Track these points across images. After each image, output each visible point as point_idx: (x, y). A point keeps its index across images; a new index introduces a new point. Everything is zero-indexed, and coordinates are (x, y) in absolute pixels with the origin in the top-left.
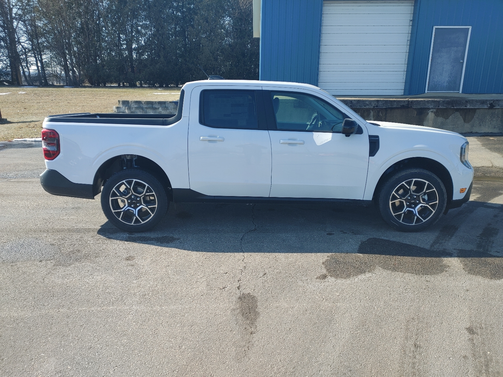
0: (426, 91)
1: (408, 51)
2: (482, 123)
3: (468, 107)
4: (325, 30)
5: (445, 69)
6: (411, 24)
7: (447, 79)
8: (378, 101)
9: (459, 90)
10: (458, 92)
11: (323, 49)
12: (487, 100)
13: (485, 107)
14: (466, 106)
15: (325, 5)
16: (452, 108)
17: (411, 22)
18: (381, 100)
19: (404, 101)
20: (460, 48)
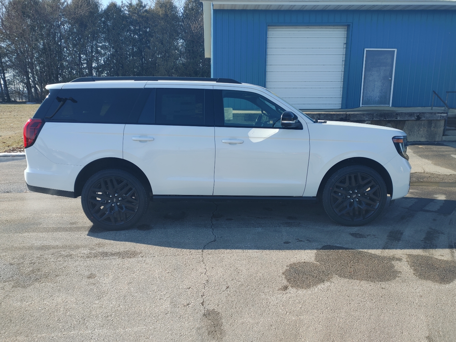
0: (361, 105)
1: (343, 70)
2: (412, 133)
3: (399, 119)
4: (270, 51)
5: (376, 86)
6: (345, 46)
7: (378, 94)
8: (319, 114)
9: (389, 104)
10: (389, 105)
11: (269, 68)
12: (414, 113)
13: (413, 119)
14: (396, 118)
15: (269, 30)
16: (385, 120)
17: (345, 45)
18: (322, 114)
19: (343, 115)
20: (388, 68)
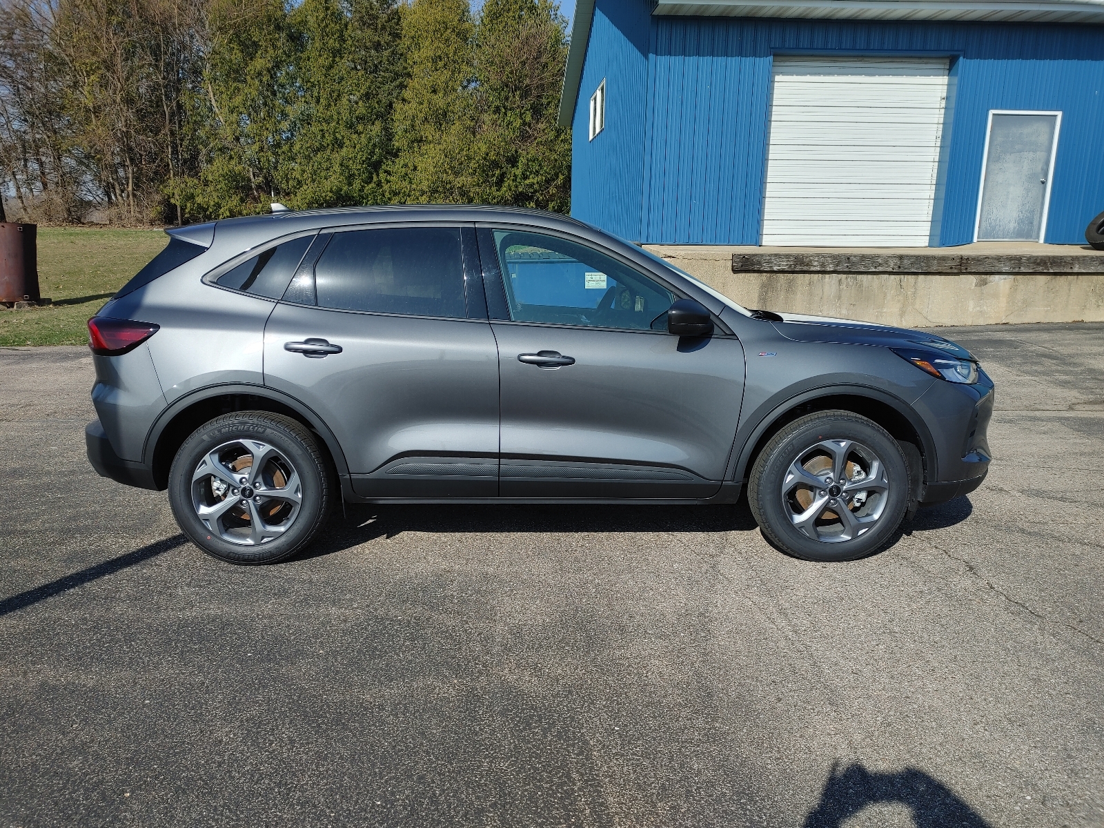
0: (975, 239)
3: (1076, 270)
4: (773, 113)
5: (1011, 196)
6: (943, 105)
7: (1015, 214)
9: (1038, 237)
10: (1037, 242)
15: (775, 63)
17: (944, 102)
18: (907, 256)
19: (953, 258)
20: (1041, 155)
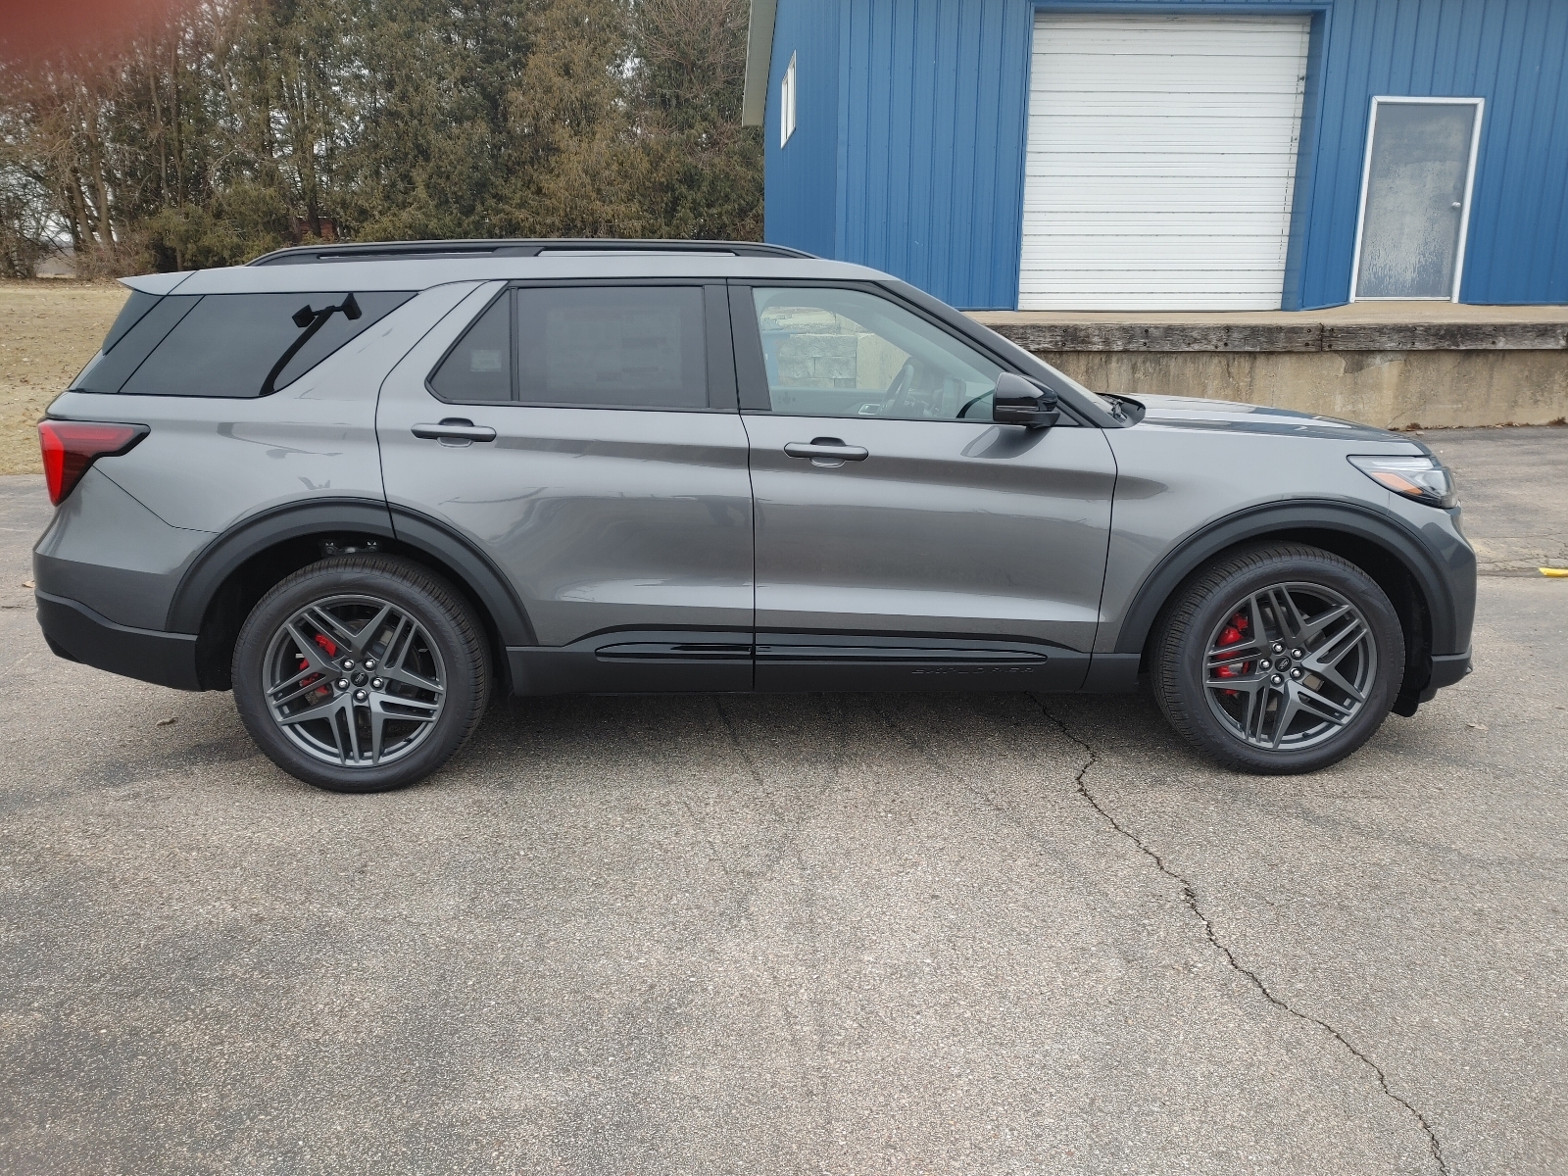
0: (1353, 297)
1: (1293, 173)
2: (1542, 395)
3: (1501, 345)
4: (1036, 103)
5: (1407, 230)
6: (1302, 89)
7: (1413, 259)
8: (1228, 328)
9: (1450, 293)
10: (1448, 298)
11: (1032, 164)
12: (1554, 326)
13: (1550, 347)
14: (1494, 343)
17: (1302, 84)
18: (1237, 326)
19: (1308, 330)
20: (1453, 166)
